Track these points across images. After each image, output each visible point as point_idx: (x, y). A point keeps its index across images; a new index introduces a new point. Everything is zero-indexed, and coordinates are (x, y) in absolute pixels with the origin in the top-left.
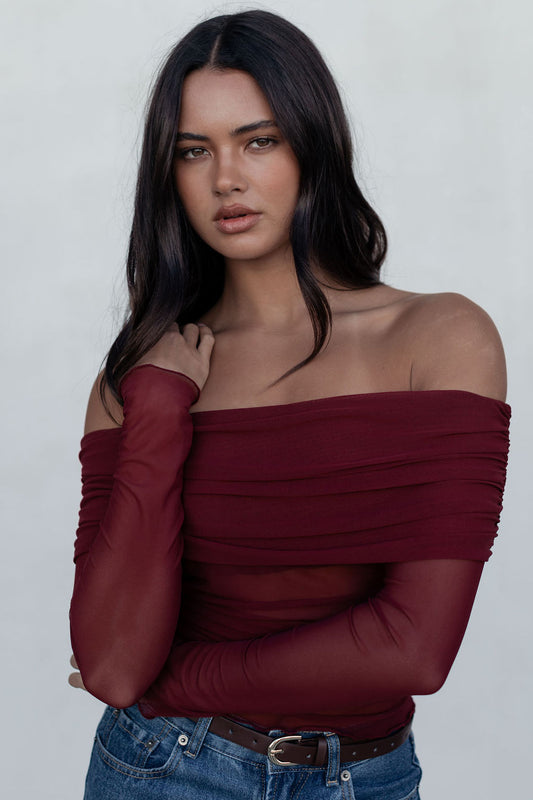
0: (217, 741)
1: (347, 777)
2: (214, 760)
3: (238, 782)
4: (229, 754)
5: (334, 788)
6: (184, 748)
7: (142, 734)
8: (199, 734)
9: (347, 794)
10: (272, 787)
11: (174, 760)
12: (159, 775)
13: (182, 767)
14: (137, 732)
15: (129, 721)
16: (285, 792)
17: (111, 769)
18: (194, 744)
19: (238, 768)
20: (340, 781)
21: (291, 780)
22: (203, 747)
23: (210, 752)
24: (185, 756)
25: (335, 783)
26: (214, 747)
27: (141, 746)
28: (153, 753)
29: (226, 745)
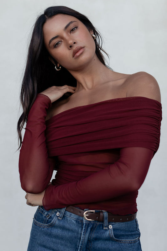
0: (68, 213)
1: (111, 227)
2: (67, 220)
3: (74, 227)
4: (72, 217)
5: (106, 230)
6: (58, 217)
7: (46, 213)
8: (62, 211)
9: (111, 232)
10: (85, 227)
11: (55, 220)
12: (50, 226)
13: (57, 222)
14: (44, 213)
15: (42, 210)
16: (89, 230)
17: (36, 225)
18: (61, 215)
19: (75, 222)
20: (108, 228)
21: (91, 226)
22: (64, 216)
23: (66, 217)
24: (58, 219)
25: (107, 228)
26: (67, 216)
27: (45, 217)
28: (49, 219)
29: (71, 215)
